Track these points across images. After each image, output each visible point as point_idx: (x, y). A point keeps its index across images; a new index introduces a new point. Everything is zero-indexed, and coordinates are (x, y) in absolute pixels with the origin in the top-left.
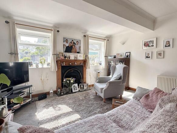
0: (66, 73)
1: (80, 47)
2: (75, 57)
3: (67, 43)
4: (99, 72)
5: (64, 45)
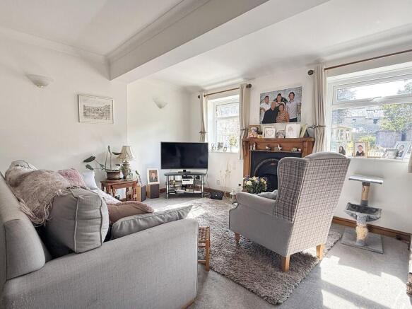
0: (259, 166)
1: (299, 107)
2: (277, 134)
3: (267, 103)
4: (365, 184)
5: (261, 109)
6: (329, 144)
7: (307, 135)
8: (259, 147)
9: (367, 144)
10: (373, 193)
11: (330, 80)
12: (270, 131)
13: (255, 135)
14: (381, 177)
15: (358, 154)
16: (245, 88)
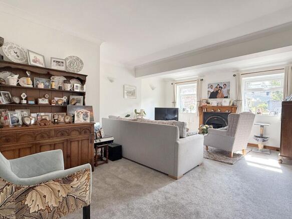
0: (208, 120)
1: (228, 91)
2: (218, 104)
3: (212, 88)
4: (262, 126)
5: (208, 91)
6: (244, 108)
7: (233, 105)
8: (208, 110)
9: (262, 109)
10: (265, 131)
11: (244, 79)
12: (214, 102)
13: (206, 104)
14: (269, 123)
15: (258, 113)
16: (200, 81)
